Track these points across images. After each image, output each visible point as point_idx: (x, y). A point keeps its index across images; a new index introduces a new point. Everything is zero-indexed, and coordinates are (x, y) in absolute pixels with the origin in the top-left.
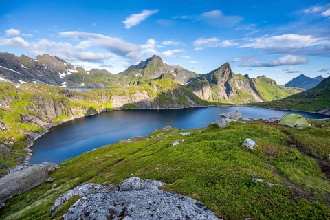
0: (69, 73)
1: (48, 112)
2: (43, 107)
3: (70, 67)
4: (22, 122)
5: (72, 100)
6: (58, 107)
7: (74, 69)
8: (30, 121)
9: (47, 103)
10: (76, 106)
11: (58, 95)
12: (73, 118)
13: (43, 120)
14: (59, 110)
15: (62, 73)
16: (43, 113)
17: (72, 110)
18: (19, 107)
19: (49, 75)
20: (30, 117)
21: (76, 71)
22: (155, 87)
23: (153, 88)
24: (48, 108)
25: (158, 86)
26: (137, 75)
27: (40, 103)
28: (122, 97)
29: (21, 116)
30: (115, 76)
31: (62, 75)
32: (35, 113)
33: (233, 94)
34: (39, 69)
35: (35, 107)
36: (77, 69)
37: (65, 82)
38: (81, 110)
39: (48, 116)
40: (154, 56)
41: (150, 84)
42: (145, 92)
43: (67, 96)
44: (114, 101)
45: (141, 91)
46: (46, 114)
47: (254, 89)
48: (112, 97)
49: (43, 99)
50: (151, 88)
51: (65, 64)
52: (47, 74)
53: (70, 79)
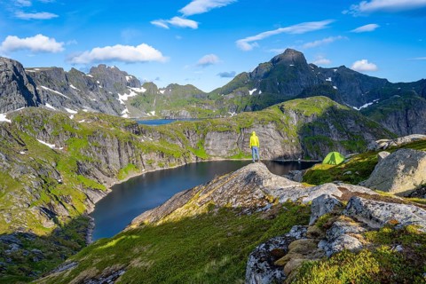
0: (132, 94)
1: (110, 160)
2: (105, 150)
3: (134, 82)
4: (78, 173)
5: (143, 139)
6: (123, 152)
7: (141, 87)
8: (87, 173)
9: (109, 145)
10: (150, 150)
11: (123, 130)
12: (143, 171)
13: (103, 172)
14: (124, 156)
15: (122, 94)
16: (103, 161)
17: (144, 157)
18: (75, 149)
19: (105, 99)
20: (88, 167)
21: (143, 90)
22: (294, 115)
23: (289, 118)
24: (110, 153)
25: (299, 113)
26: (251, 93)
27: (101, 143)
28: (225, 136)
29: (78, 163)
30: (208, 96)
31: (123, 98)
32: (93, 160)
34: (91, 90)
35: (93, 149)
36: (146, 85)
37: (126, 110)
38: (157, 159)
39: (110, 165)
40: (288, 50)
41: (282, 109)
42: (270, 125)
43: (136, 133)
44: (211, 143)
45: (263, 123)
46: (108, 162)
48: (208, 135)
49: (104, 138)
50: (284, 117)
51: (127, 78)
52: (102, 96)
53: (134, 103)
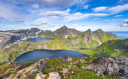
0: (39, 32)
7: (40, 31)
11: (26, 46)
12: (27, 52)
20: (18, 52)
21: (41, 31)
24: (22, 50)
30: (53, 32)
31: (37, 33)
33: (89, 42)
34: (30, 33)
36: (42, 30)
37: (37, 36)
38: (30, 50)
40: (64, 26)
43: (28, 46)
44: (39, 47)
47: (100, 39)
48: (39, 45)
51: (38, 29)
52: (32, 33)
53: (39, 34)
